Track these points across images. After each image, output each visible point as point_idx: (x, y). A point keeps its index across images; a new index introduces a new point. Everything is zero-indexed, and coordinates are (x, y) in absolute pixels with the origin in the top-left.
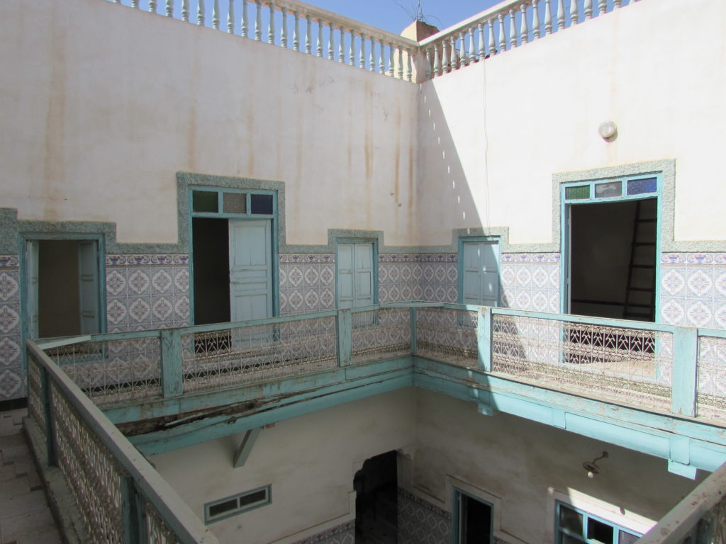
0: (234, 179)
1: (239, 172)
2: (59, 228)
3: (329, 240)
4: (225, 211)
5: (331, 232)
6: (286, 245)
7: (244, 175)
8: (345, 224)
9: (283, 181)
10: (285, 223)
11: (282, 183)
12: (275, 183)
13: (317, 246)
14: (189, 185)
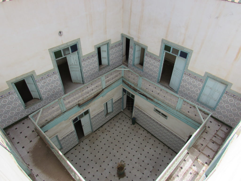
0: (176, 45)
1: (179, 43)
2: (139, 44)
3: (204, 75)
4: (172, 52)
5: (206, 73)
6: (188, 69)
7: (180, 44)
8: (214, 73)
9: (193, 50)
10: (189, 63)
11: (192, 50)
12: (189, 50)
13: (199, 75)
14: (164, 43)
